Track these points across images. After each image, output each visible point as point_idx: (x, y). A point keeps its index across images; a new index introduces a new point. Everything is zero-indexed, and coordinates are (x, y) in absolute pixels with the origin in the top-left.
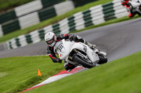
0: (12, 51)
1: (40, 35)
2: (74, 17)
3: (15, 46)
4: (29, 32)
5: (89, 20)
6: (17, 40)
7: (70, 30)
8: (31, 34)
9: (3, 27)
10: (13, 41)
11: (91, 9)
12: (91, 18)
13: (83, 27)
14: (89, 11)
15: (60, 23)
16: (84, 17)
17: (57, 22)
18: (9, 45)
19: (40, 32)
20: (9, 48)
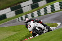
0: (19, 22)
1: (31, 15)
2: (46, 8)
3: (20, 20)
4: (27, 14)
5: (53, 9)
6: (22, 18)
7: (45, 13)
8: (28, 15)
9: (15, 12)
10: (20, 18)
11: (54, 4)
12: (54, 8)
13: (50, 12)
14: (53, 5)
15: (40, 10)
16: (51, 7)
17: (39, 9)
18: (18, 20)
19: (31, 14)
20: (18, 21)
